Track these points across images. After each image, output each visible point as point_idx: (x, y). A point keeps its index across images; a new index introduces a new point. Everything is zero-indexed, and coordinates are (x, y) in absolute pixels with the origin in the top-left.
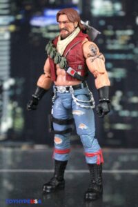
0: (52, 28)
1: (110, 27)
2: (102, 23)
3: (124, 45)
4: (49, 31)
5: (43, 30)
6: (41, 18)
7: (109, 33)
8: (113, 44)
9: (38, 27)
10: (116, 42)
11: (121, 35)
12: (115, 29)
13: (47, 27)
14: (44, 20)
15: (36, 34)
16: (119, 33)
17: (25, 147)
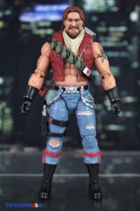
0: (42, 24)
1: (103, 23)
2: (94, 19)
3: (117, 42)
4: (39, 28)
5: (33, 27)
6: (31, 14)
7: (102, 29)
8: (105, 41)
9: (28, 23)
10: (109, 39)
11: (115, 32)
12: (108, 26)
13: (36, 23)
14: (34, 16)
15: (25, 31)
16: (112, 29)
17: (14, 150)
